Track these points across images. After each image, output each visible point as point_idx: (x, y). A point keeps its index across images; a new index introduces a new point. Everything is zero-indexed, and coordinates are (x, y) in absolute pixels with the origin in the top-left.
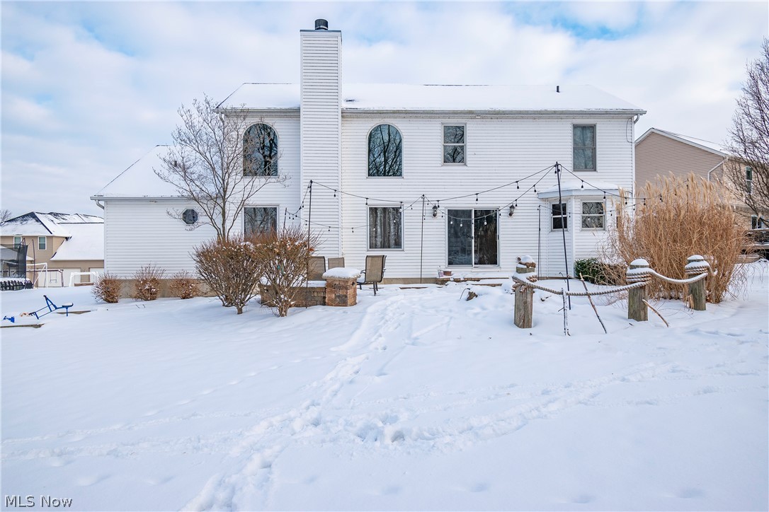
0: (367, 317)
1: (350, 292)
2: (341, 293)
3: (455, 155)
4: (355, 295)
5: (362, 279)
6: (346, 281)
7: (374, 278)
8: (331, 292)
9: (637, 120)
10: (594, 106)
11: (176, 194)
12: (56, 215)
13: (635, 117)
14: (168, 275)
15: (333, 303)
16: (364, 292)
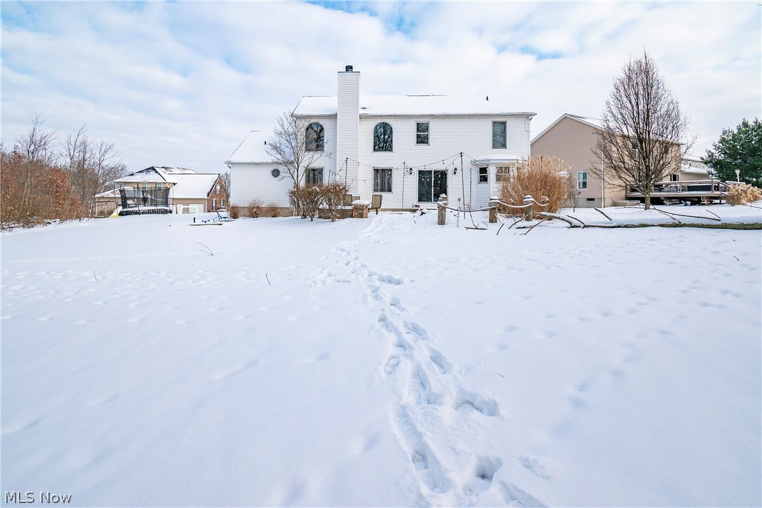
0: (373, 223)
1: (365, 211)
2: (360, 212)
3: (422, 139)
4: (367, 214)
5: (370, 206)
6: (363, 206)
7: (375, 206)
8: (356, 211)
10: (505, 111)
11: (270, 161)
12: (166, 168)
14: (264, 205)
15: (356, 217)
16: (372, 213)
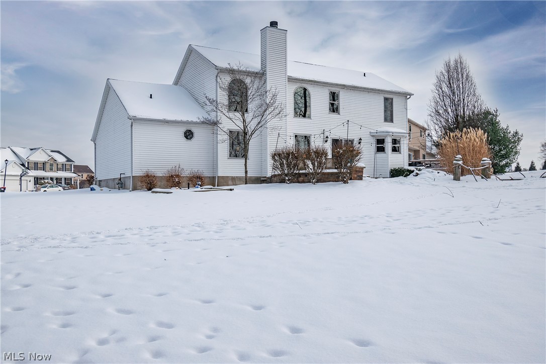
2: (360, 174)
3: (334, 109)
6: (362, 168)
8: (355, 174)
9: (409, 98)
13: (408, 97)
15: (356, 179)
